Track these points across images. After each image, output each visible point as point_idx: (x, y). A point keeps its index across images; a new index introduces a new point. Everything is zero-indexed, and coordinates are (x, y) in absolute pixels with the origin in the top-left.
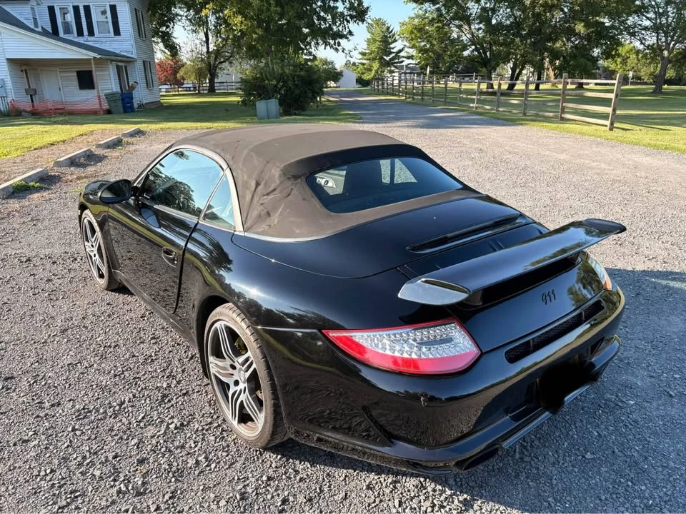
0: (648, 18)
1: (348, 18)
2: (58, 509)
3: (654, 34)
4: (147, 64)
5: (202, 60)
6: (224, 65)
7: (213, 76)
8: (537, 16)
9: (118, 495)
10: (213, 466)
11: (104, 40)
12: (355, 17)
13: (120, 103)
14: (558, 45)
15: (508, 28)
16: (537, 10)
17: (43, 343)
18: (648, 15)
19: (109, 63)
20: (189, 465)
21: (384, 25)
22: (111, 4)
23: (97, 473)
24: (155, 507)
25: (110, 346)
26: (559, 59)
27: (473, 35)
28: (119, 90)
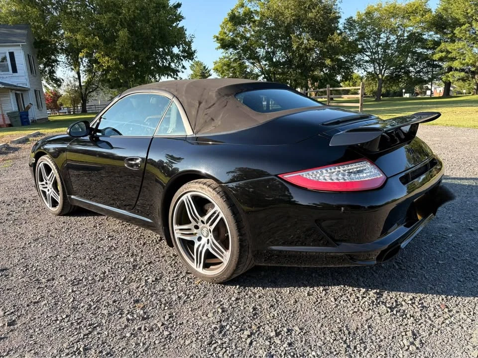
0: (367, 55)
1: (182, 58)
2: (84, 336)
3: (371, 65)
4: (38, 92)
5: (76, 91)
6: (92, 94)
7: (85, 101)
8: (301, 56)
9: (128, 322)
10: (192, 297)
11: (5, 76)
12: (187, 57)
13: (19, 119)
14: (316, 73)
15: (284, 64)
16: (301, 52)
17: (23, 248)
18: (367, 54)
19: (10, 91)
20: (174, 299)
21: (202, 65)
22: (10, 51)
23: (106, 312)
24: (161, 324)
25: (78, 244)
26: (317, 82)
27: (262, 69)
28: (17, 109)
